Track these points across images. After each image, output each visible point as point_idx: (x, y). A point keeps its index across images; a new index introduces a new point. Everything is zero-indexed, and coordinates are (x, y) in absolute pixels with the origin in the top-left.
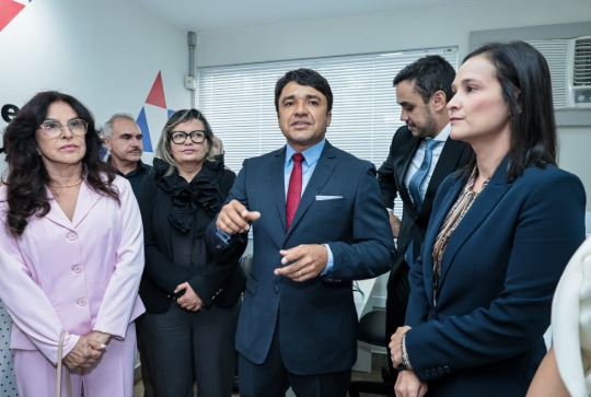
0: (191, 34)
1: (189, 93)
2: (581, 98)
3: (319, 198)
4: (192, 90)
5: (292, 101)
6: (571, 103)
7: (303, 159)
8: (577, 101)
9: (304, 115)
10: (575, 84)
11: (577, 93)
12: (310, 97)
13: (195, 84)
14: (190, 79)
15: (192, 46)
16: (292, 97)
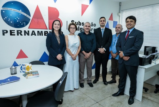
0: (120, 3)
1: (119, 17)
3: (130, 37)
4: (119, 16)
7: (129, 31)
13: (120, 14)
14: (119, 13)
15: (120, 5)
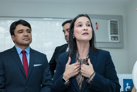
2: (113, 39)
5: (21, 31)
6: (110, 41)
7: (26, 52)
8: (112, 40)
9: (27, 36)
10: (111, 34)
11: (112, 37)
12: (28, 30)
16: (22, 30)
